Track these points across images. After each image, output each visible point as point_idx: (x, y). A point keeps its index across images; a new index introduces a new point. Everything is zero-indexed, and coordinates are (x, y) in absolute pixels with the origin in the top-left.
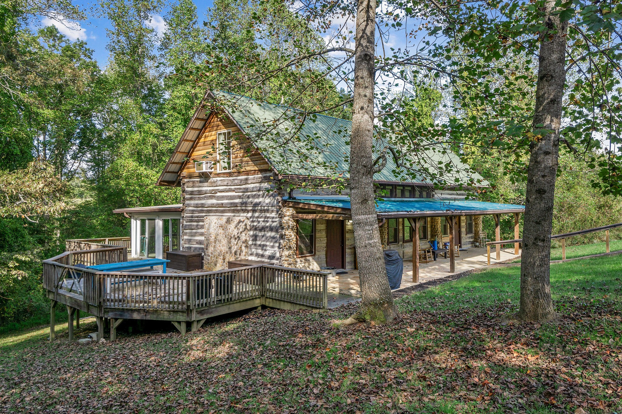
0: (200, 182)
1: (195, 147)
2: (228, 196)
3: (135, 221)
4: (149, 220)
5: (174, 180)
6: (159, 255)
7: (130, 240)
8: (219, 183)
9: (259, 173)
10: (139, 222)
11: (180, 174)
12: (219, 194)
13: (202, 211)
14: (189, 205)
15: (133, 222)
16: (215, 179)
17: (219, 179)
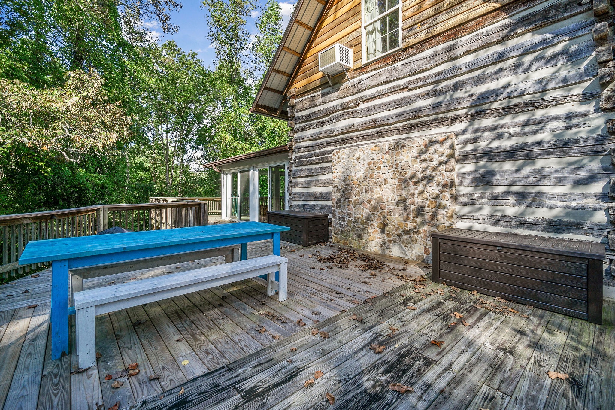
0: (323, 95)
1: (313, 41)
2: (390, 103)
3: (225, 176)
4: (240, 172)
5: (276, 106)
6: (254, 216)
7: (220, 201)
8: (367, 83)
9: (503, 15)
10: (229, 177)
11: (286, 94)
12: (363, 106)
13: (328, 144)
14: (300, 139)
15: (223, 177)
16: (355, 80)
17: (364, 77)
